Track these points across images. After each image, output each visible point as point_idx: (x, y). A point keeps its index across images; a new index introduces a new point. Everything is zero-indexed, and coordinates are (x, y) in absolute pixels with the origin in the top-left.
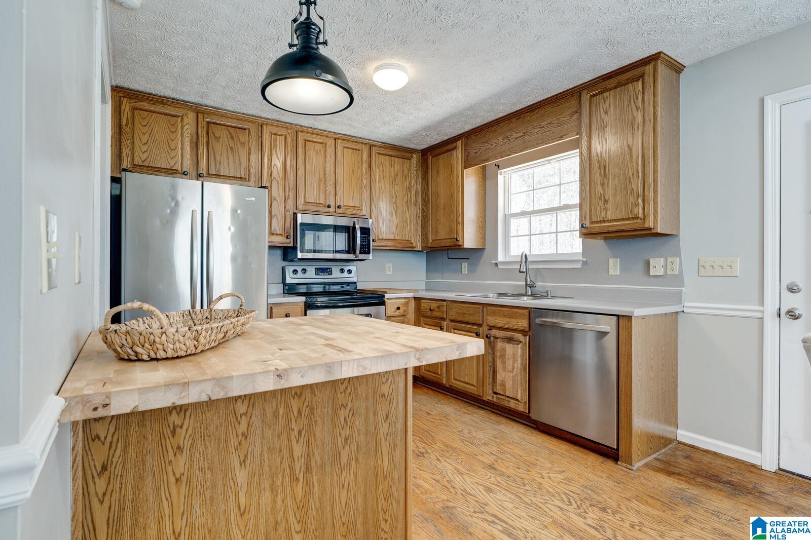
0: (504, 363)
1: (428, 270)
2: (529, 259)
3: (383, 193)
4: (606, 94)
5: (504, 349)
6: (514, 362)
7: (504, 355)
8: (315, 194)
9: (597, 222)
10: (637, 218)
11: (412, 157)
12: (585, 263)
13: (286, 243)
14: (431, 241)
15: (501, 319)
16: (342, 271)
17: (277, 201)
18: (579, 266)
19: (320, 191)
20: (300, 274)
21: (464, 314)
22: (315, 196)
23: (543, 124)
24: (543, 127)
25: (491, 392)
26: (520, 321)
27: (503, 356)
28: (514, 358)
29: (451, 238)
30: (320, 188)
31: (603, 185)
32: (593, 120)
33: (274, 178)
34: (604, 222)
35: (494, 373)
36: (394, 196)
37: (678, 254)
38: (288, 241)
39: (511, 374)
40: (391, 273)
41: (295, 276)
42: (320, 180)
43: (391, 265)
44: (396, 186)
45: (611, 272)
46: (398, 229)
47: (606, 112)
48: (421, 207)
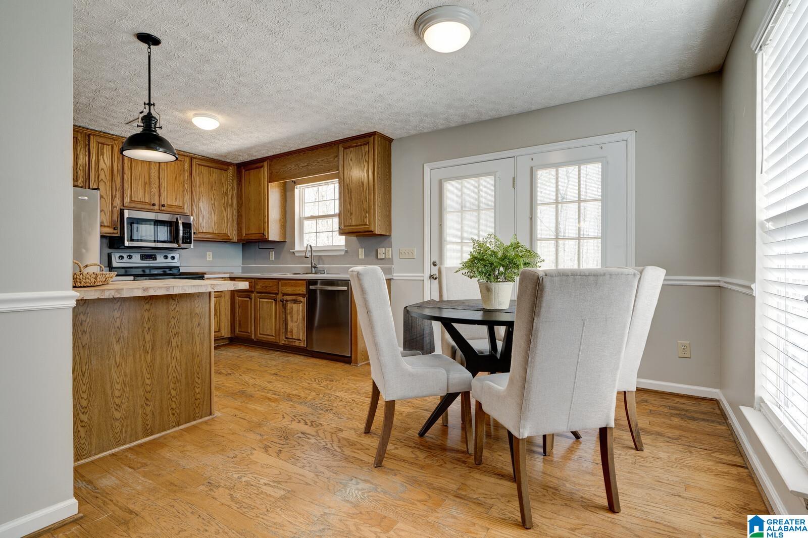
0: (292, 317)
1: (244, 257)
2: (313, 249)
3: (203, 196)
4: (351, 149)
5: (292, 308)
6: (298, 316)
7: (292, 312)
8: (141, 194)
9: (347, 226)
10: (366, 225)
11: (229, 169)
12: (346, 252)
13: (114, 233)
14: (244, 235)
15: (290, 288)
16: (166, 257)
17: (104, 199)
18: (343, 253)
19: (145, 192)
20: (126, 259)
21: (266, 287)
22: (140, 196)
23: (319, 160)
24: (319, 162)
25: (284, 337)
26: (301, 288)
27: (291, 313)
28: (298, 313)
29: (259, 233)
30: (145, 189)
31: (350, 203)
32: (345, 162)
33: (102, 180)
34: (351, 226)
35: (286, 324)
36: (213, 199)
37: (390, 246)
38: (116, 232)
39: (296, 324)
40: (211, 259)
41: (121, 261)
42: (145, 183)
43: (211, 253)
44: (214, 191)
45: (360, 257)
46: (216, 225)
47: (351, 160)
48: (236, 208)
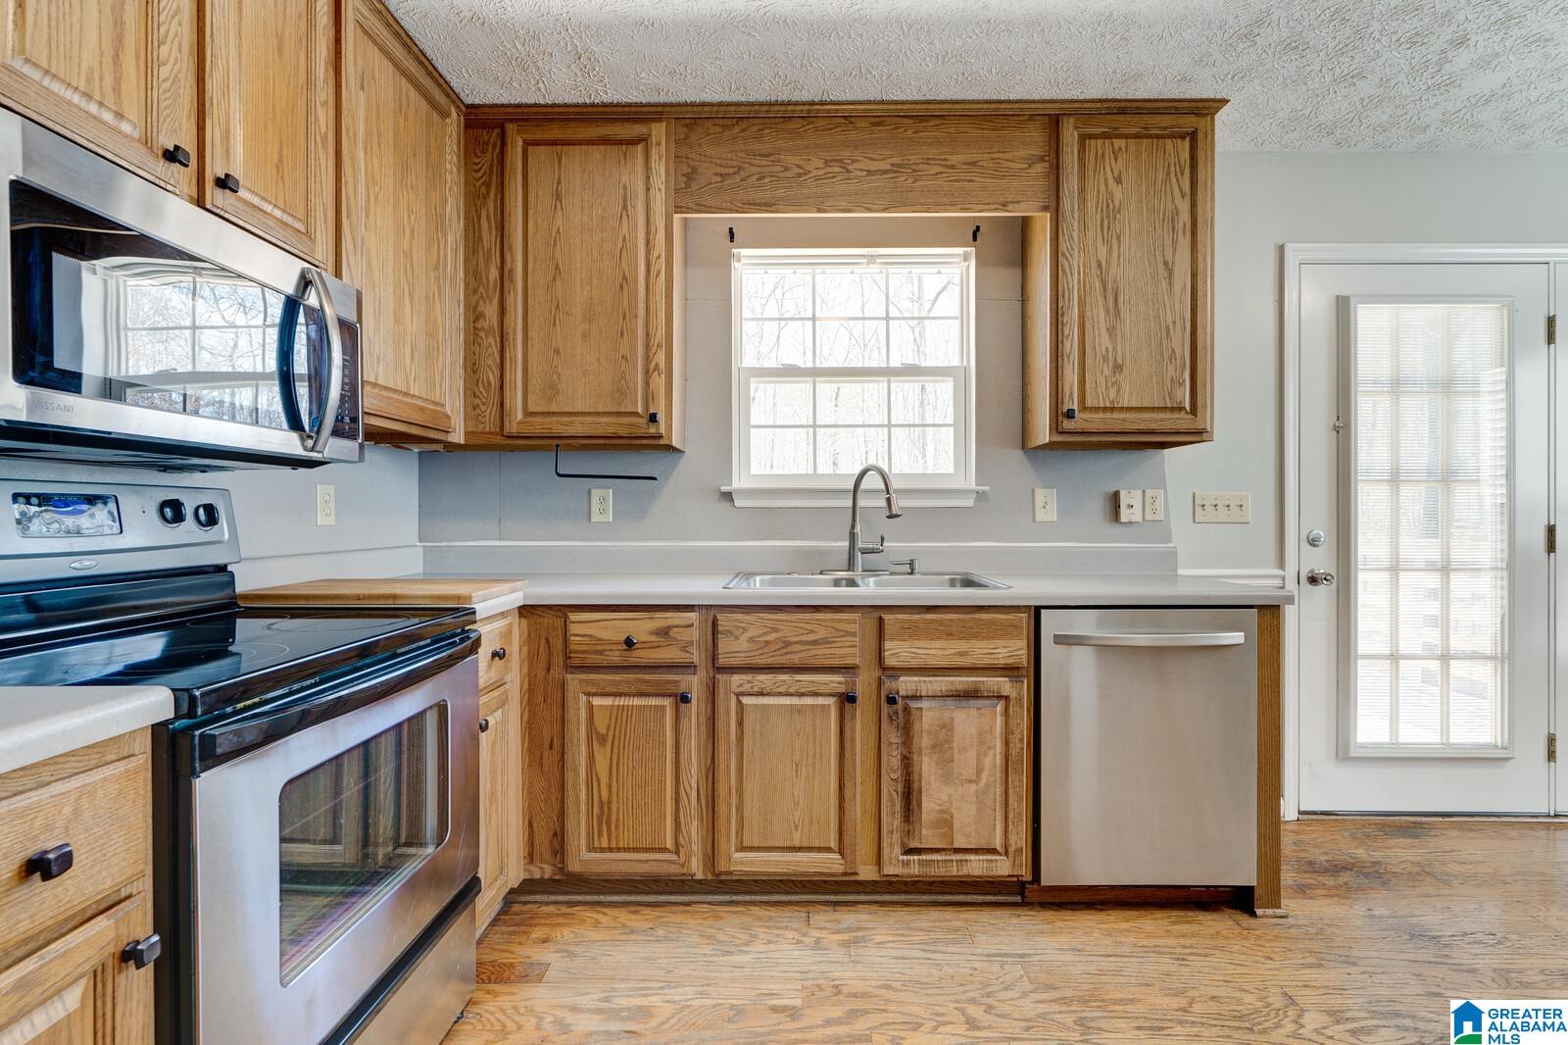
0: (946, 763)
1: (427, 510)
2: (895, 485)
4: (1119, 143)
5: (947, 727)
6: (980, 756)
7: (948, 741)
9: (1096, 409)
10: (1181, 409)
11: (448, 113)
12: (981, 496)
14: (520, 416)
15: (938, 644)
16: (172, 512)
18: (969, 502)
21: (788, 644)
23: (954, 159)
24: (953, 167)
25: (897, 850)
26: (1001, 643)
27: (942, 746)
28: (981, 742)
29: (618, 414)
31: (1111, 331)
32: (1089, 187)
34: (1113, 409)
35: (910, 797)
37: (1161, 484)
39: (973, 788)
40: (331, 521)
43: (331, 489)
45: (1041, 516)
47: (1118, 181)
